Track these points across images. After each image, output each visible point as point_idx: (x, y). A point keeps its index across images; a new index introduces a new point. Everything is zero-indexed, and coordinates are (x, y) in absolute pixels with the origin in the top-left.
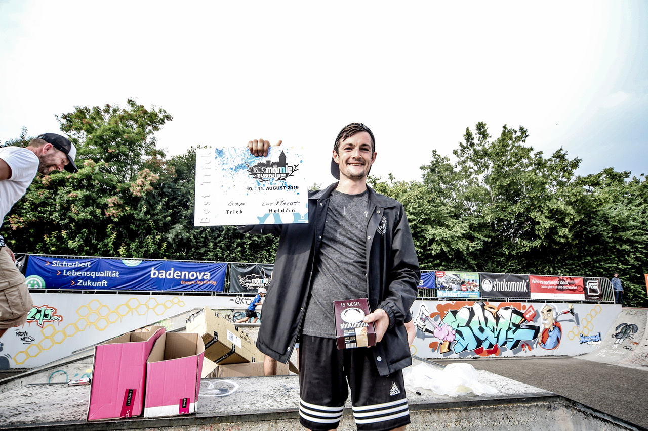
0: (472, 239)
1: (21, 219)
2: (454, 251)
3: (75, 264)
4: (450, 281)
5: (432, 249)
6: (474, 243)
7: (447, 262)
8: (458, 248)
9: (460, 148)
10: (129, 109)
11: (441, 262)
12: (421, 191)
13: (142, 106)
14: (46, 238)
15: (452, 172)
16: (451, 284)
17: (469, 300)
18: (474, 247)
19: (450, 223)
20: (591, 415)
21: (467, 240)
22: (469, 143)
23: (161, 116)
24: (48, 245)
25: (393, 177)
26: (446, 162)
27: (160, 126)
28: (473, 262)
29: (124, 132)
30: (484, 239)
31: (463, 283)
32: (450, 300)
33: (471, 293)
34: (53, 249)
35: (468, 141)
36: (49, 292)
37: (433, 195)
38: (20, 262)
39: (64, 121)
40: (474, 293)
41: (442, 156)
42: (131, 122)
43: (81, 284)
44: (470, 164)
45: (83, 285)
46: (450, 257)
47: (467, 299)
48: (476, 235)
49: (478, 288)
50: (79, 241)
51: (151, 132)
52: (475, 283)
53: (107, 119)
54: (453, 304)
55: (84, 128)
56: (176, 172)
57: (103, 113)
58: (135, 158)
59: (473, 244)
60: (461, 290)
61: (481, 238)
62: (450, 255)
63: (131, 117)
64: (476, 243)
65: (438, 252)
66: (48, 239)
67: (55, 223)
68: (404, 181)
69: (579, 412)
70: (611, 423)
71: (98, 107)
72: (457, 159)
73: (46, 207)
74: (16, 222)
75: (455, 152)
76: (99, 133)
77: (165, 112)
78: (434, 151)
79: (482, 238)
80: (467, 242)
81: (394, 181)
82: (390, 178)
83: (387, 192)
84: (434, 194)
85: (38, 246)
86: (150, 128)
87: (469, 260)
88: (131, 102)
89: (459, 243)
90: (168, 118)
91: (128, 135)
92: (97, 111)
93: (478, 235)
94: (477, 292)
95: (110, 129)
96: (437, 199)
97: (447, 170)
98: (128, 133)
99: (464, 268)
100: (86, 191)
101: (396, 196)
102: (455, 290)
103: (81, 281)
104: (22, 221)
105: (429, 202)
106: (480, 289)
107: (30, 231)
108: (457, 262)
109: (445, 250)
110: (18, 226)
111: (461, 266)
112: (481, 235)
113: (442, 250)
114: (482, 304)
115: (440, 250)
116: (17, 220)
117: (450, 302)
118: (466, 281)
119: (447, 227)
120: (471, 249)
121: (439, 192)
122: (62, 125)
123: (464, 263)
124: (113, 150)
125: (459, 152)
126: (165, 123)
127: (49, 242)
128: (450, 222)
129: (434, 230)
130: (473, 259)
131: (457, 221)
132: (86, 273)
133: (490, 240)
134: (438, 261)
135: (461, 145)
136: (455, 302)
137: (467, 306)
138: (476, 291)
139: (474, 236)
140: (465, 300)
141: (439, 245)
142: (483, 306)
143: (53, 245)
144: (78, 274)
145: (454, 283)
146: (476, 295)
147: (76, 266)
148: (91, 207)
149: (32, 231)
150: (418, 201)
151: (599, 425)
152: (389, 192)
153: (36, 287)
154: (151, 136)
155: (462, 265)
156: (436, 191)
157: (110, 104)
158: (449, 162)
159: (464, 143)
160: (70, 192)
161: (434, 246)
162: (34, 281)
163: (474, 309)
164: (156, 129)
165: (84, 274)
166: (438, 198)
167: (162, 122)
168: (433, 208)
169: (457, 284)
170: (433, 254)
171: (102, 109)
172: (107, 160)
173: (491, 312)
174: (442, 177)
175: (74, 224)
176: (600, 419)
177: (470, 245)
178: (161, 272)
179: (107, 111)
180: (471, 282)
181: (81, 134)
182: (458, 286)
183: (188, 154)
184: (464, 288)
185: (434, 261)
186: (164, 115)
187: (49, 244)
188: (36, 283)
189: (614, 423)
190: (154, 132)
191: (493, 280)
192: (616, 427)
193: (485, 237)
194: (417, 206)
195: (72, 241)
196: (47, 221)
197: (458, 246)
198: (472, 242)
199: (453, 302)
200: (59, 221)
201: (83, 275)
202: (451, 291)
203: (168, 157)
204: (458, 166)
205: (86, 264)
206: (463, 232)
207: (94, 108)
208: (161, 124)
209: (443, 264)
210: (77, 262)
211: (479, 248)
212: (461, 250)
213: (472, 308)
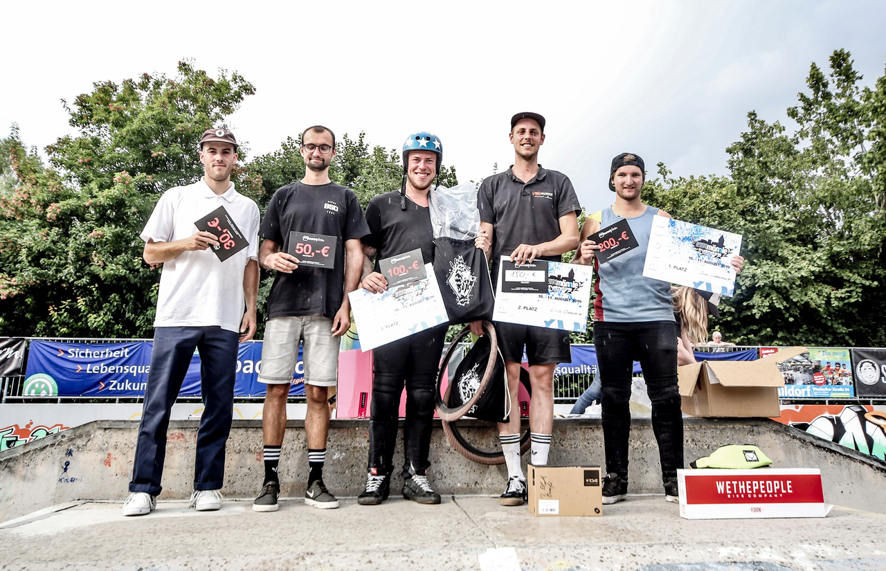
0: (838, 283)
1: (15, 281)
2: (799, 308)
3: (105, 354)
4: (789, 365)
5: (753, 307)
6: (840, 291)
7: (790, 333)
8: (807, 303)
9: (802, 104)
10: (180, 78)
11: (775, 331)
12: (724, 193)
13: (203, 73)
14: (52, 312)
15: (789, 152)
16: (792, 372)
17: (831, 403)
18: (842, 299)
19: (786, 253)
20: (811, 443)
21: (826, 286)
22: (820, 93)
23: (235, 87)
24: (55, 324)
25: (667, 169)
26: (778, 135)
27: (234, 105)
28: (843, 330)
29: (175, 120)
30: (864, 282)
31: (817, 369)
32: (792, 403)
33: (834, 389)
34: (64, 330)
35: (817, 90)
36: (63, 401)
37: (750, 201)
38: (17, 352)
39: (76, 109)
40: (841, 389)
41: (770, 123)
42: (185, 102)
43: (115, 386)
44: (826, 134)
45: (118, 388)
46: (791, 319)
47: (827, 400)
48: (846, 274)
49: (849, 379)
50: (105, 314)
51: (218, 117)
52: (842, 369)
53: (144, 99)
54: (798, 411)
55: (111, 118)
56: (263, 184)
57: (138, 91)
58: (193, 164)
59: (841, 293)
60: (814, 383)
61: (858, 282)
62: (791, 316)
63: (185, 95)
64: (844, 290)
65: (764, 311)
66: (56, 313)
67: (64, 285)
68: (692, 177)
69: (794, 438)
70: (841, 454)
71: (131, 81)
72: (798, 127)
73: (53, 259)
74: (6, 286)
75: (792, 113)
76: (136, 124)
77: (242, 80)
78: (752, 115)
79: (859, 280)
80: (827, 289)
81: (669, 176)
82: (660, 172)
83: (657, 200)
84: (751, 198)
85: (38, 326)
86: (217, 110)
87: (836, 326)
88: (184, 67)
89: (809, 293)
90: (249, 90)
91: (182, 125)
92: (130, 87)
93: (851, 275)
94: (846, 387)
95: (153, 117)
96: (759, 207)
97: (778, 149)
98: (182, 122)
99: (826, 342)
100: (116, 228)
101: (675, 206)
102: (800, 383)
103: (115, 382)
104: (15, 283)
105: (743, 213)
106: (854, 380)
107: (26, 300)
108: (810, 331)
109: (778, 305)
110: (10, 293)
111: (820, 339)
112: (856, 276)
113: (771, 306)
114: (859, 410)
115: (770, 307)
116: (8, 282)
117: (792, 407)
118: (824, 365)
119: (783, 261)
120: (835, 303)
121: (762, 194)
122: (74, 115)
123: (824, 333)
124: (160, 153)
125: (801, 112)
126: (242, 99)
127: (57, 318)
128: (786, 251)
129: (754, 267)
130: (843, 325)
131: (802, 249)
132: (122, 367)
133: (876, 283)
134: (769, 329)
135: (803, 98)
136: (801, 406)
137: (827, 415)
138: (844, 384)
139: (842, 277)
140: (823, 403)
141: (766, 298)
142: (861, 415)
143: (63, 324)
144: (110, 370)
145: (796, 370)
146: (845, 392)
147: (107, 356)
148: (123, 254)
149: (29, 300)
150: (717, 212)
151: (823, 456)
152: (660, 199)
153: (43, 395)
154: (219, 123)
155: (820, 336)
156: (756, 192)
157: (150, 74)
158: (783, 133)
159: (810, 94)
160: (91, 229)
161: (756, 299)
162: (40, 383)
163: (843, 420)
164: (227, 110)
165: (119, 369)
166: (762, 206)
167: (238, 97)
168: (749, 225)
169: (805, 371)
170: (757, 316)
171: (137, 84)
172: (149, 170)
173: (879, 426)
174: (766, 163)
175: (97, 286)
176: (824, 448)
177: (832, 296)
178: (245, 362)
179: (144, 86)
180: (833, 367)
181: (102, 129)
182: (807, 376)
183: (283, 151)
184: (818, 379)
185: (760, 330)
186: (241, 85)
187: (57, 321)
188: (43, 386)
189: (845, 455)
190: (223, 117)
191: (880, 362)
192: (848, 460)
193: (866, 278)
194: (716, 222)
195: (95, 316)
196: (52, 282)
197: (806, 299)
198: (837, 289)
199: (797, 408)
200: (74, 281)
201: (117, 372)
202: (792, 386)
203: (249, 159)
204: (800, 139)
205: (122, 352)
206: (813, 269)
207: (125, 82)
208: (237, 101)
209: (780, 335)
210: (108, 350)
211: (852, 300)
212: (813, 305)
213: (838, 419)
